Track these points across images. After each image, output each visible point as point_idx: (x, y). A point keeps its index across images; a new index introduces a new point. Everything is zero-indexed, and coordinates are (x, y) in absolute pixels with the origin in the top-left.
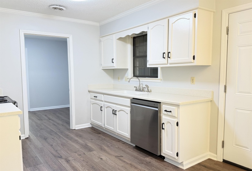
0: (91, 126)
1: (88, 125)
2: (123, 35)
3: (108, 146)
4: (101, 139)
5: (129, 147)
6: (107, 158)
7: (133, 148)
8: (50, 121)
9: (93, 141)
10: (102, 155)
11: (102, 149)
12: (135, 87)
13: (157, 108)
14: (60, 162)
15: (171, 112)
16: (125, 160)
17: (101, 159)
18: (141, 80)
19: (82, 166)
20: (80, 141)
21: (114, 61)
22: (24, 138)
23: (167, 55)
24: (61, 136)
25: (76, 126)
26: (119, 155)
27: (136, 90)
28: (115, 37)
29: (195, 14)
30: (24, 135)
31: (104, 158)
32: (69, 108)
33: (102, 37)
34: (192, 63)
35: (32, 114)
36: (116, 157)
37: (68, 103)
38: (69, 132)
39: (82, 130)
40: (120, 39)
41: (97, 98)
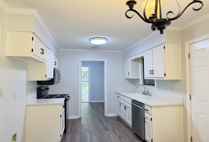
0: (117, 116)
1: (116, 115)
2: (136, 57)
3: (119, 130)
4: (118, 125)
5: (131, 132)
6: (113, 136)
7: (134, 133)
8: (97, 109)
9: (112, 125)
10: (111, 134)
11: (114, 131)
12: (142, 91)
13: (142, 107)
14: (87, 133)
15: (148, 110)
16: (122, 139)
17: (109, 136)
18: (145, 87)
19: (96, 138)
20: (105, 124)
21: (130, 74)
22: (78, 118)
23: (152, 72)
24: (97, 119)
25: (108, 114)
26: (121, 136)
27: (143, 94)
28: (130, 59)
29: (164, 47)
30: (78, 116)
31: (111, 136)
32: (104, 102)
33: (125, 59)
34: (164, 78)
35: (91, 104)
36: (119, 137)
37: (104, 99)
38: (102, 118)
39: (110, 117)
40: (133, 60)
41: (119, 97)
